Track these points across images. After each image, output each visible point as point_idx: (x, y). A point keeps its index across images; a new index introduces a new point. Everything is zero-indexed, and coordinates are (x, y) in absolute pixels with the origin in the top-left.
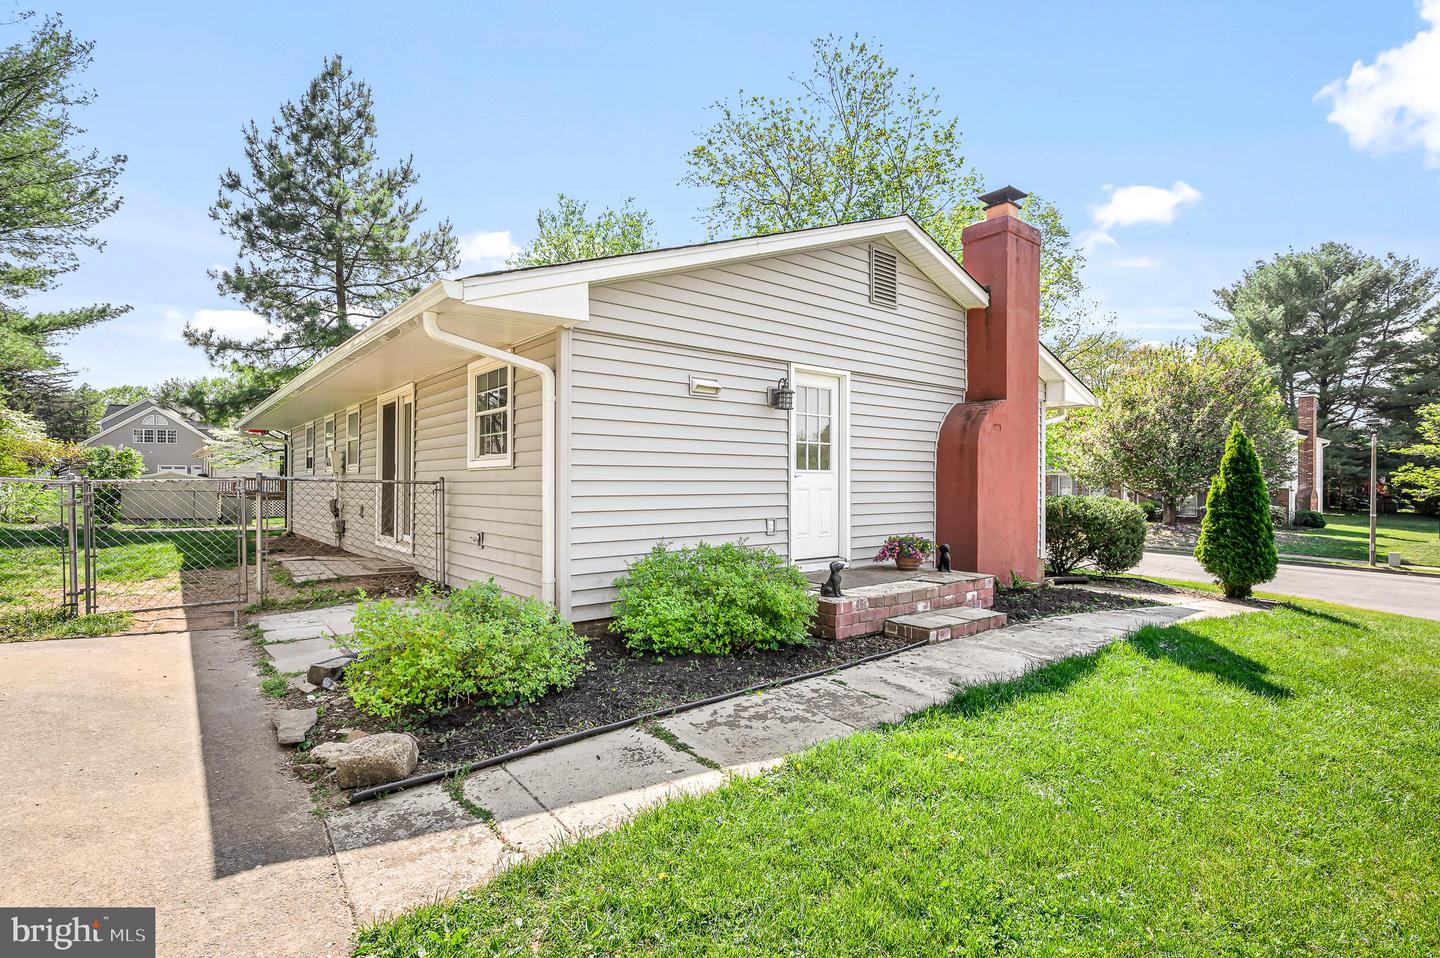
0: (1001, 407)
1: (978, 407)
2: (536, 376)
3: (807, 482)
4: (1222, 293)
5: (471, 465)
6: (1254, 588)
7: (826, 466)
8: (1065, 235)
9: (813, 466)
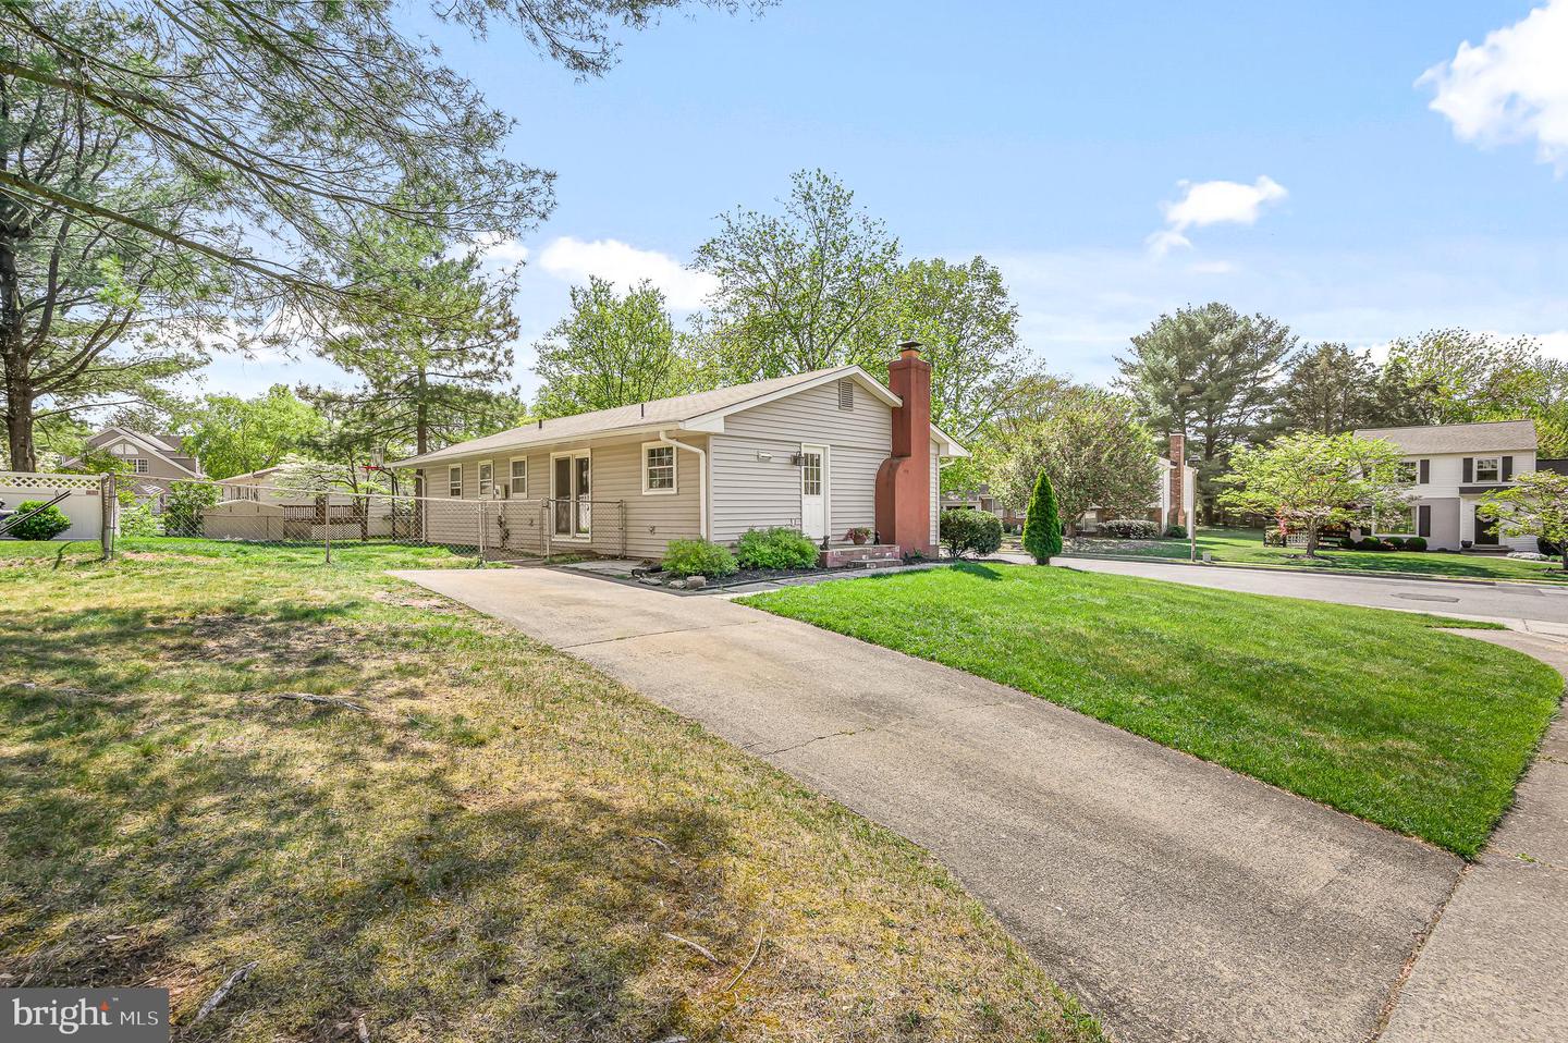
0: (908, 460)
1: (896, 461)
2: (698, 455)
3: (808, 500)
4: (1136, 341)
5: (644, 493)
6: (1052, 559)
7: (818, 493)
8: (1004, 295)
9: (812, 493)
